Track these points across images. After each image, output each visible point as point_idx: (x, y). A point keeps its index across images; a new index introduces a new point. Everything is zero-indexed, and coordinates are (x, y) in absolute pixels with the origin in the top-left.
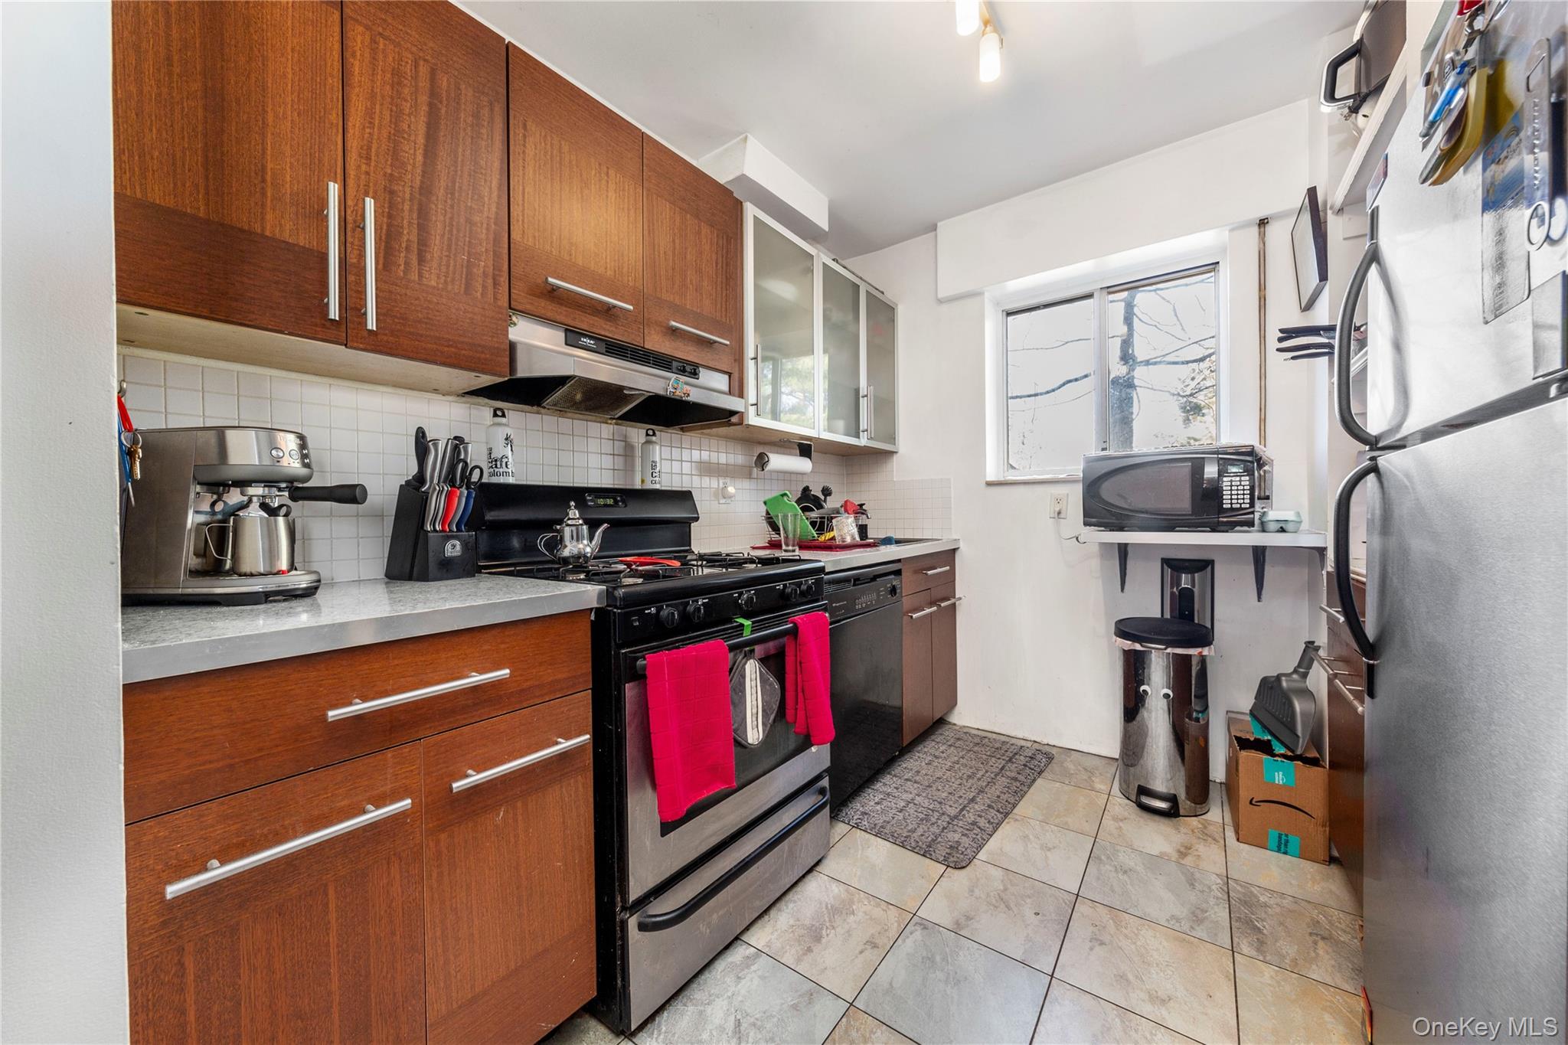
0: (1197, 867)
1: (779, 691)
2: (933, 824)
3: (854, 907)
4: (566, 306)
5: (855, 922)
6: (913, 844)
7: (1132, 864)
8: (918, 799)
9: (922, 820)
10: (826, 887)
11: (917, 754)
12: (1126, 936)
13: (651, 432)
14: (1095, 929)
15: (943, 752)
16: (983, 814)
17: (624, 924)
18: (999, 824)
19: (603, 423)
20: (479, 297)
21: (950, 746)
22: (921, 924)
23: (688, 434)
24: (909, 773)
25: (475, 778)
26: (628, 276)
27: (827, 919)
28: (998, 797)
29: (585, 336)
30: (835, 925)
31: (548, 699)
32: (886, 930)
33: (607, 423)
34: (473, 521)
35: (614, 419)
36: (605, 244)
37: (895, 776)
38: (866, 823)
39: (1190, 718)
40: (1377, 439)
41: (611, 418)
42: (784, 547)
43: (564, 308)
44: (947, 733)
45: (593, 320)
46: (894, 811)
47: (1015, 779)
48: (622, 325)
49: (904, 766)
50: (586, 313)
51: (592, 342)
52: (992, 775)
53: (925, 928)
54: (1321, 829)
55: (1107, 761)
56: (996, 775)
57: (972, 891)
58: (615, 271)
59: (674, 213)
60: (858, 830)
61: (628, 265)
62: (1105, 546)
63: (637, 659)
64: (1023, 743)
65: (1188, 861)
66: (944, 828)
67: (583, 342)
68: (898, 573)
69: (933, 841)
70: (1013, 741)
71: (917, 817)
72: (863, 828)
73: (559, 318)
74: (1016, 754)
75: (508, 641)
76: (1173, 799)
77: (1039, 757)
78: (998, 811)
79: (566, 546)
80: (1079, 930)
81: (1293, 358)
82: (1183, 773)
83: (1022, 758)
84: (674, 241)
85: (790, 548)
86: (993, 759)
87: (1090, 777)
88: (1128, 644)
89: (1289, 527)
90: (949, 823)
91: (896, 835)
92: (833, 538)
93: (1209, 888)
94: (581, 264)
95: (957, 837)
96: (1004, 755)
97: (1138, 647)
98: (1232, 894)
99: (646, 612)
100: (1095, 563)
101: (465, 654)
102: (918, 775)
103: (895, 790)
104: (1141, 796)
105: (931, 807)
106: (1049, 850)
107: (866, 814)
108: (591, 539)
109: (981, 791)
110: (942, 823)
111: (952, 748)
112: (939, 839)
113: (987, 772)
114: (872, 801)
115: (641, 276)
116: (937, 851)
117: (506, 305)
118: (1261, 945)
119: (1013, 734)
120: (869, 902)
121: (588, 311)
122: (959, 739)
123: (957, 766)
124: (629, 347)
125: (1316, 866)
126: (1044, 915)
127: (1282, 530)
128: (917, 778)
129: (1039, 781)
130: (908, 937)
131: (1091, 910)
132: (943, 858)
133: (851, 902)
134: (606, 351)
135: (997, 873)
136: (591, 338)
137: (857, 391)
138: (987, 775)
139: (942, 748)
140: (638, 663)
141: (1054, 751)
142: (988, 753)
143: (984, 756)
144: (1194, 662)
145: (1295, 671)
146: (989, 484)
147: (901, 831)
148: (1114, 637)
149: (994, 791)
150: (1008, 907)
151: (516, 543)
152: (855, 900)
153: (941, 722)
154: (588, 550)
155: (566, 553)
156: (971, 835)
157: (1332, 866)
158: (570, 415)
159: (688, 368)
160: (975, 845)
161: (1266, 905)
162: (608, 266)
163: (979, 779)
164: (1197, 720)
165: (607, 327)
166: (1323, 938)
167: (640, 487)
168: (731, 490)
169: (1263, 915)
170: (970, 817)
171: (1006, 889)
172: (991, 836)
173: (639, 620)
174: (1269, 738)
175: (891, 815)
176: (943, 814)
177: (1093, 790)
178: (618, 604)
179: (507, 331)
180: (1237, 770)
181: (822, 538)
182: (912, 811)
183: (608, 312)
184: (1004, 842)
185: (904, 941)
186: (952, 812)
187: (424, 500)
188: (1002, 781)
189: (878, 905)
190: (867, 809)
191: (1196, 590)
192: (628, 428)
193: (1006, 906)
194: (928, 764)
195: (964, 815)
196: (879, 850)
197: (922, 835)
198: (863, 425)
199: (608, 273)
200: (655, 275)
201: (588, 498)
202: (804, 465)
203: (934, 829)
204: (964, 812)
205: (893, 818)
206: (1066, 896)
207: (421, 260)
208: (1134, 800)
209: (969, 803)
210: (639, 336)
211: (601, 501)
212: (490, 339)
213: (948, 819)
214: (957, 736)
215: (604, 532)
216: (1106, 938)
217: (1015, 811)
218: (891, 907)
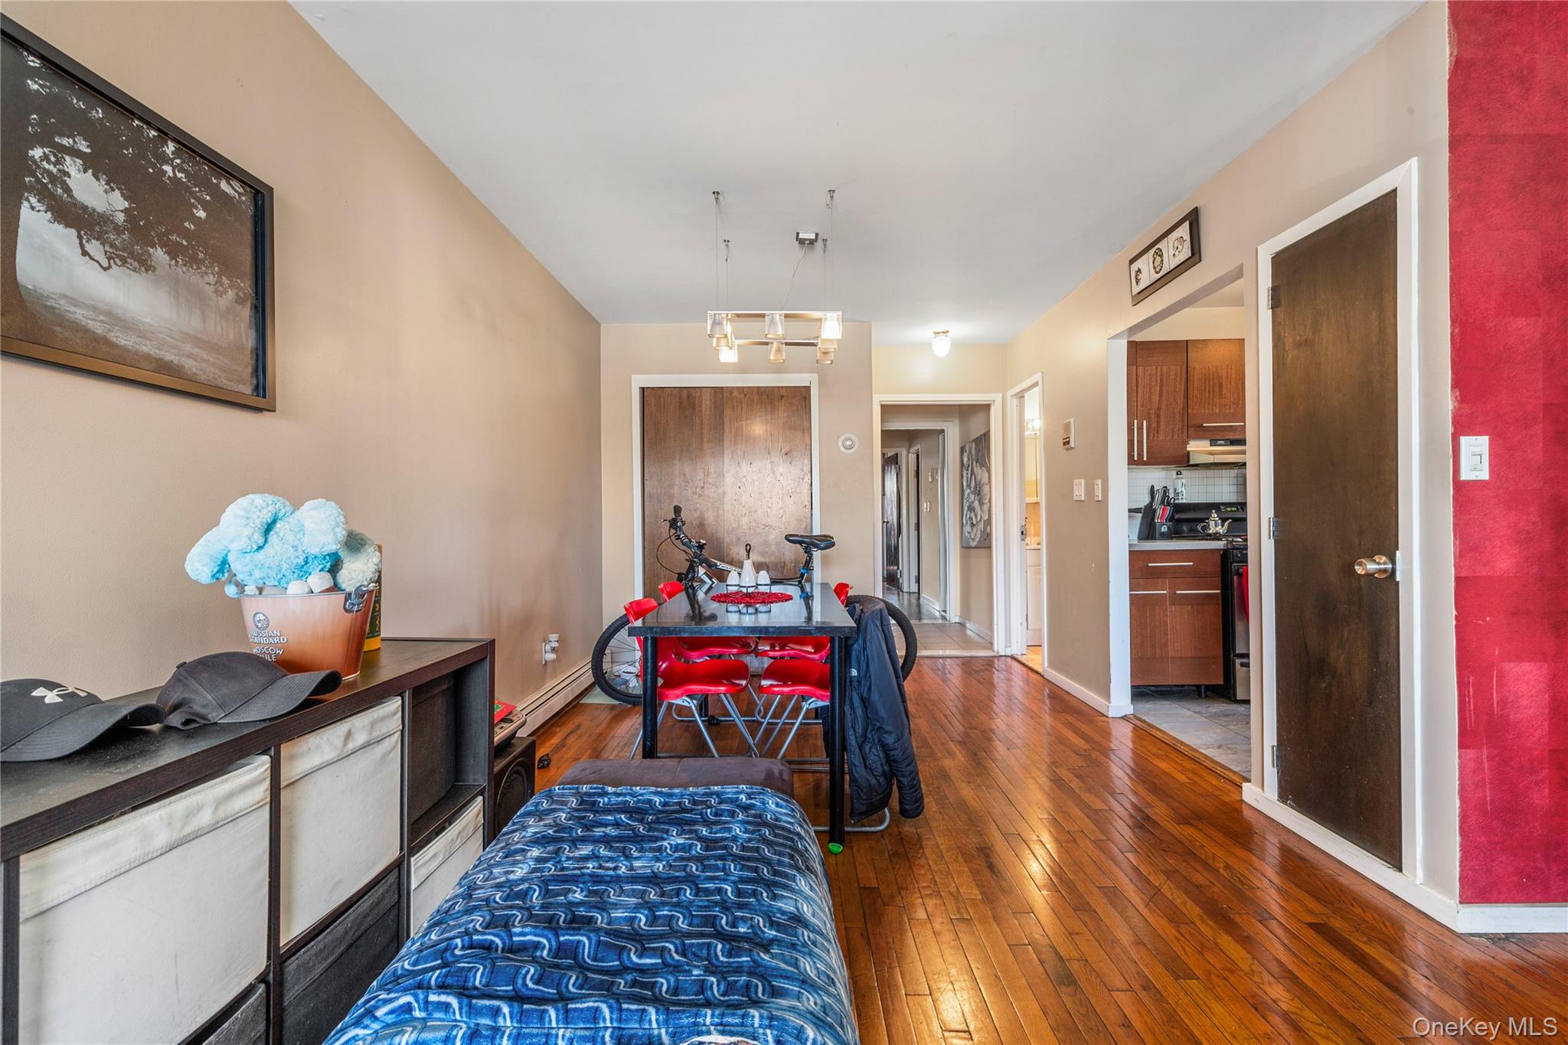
17: (1234, 662)
34: (1171, 519)
79: (1211, 528)
108: (1222, 526)
117: (1186, 438)
151: (1185, 528)
154: (1221, 531)
155: (1211, 532)
179: (1186, 447)
187: (1154, 511)
201: (1222, 507)
207: (1158, 432)
211: (1229, 509)
215: (1229, 524)
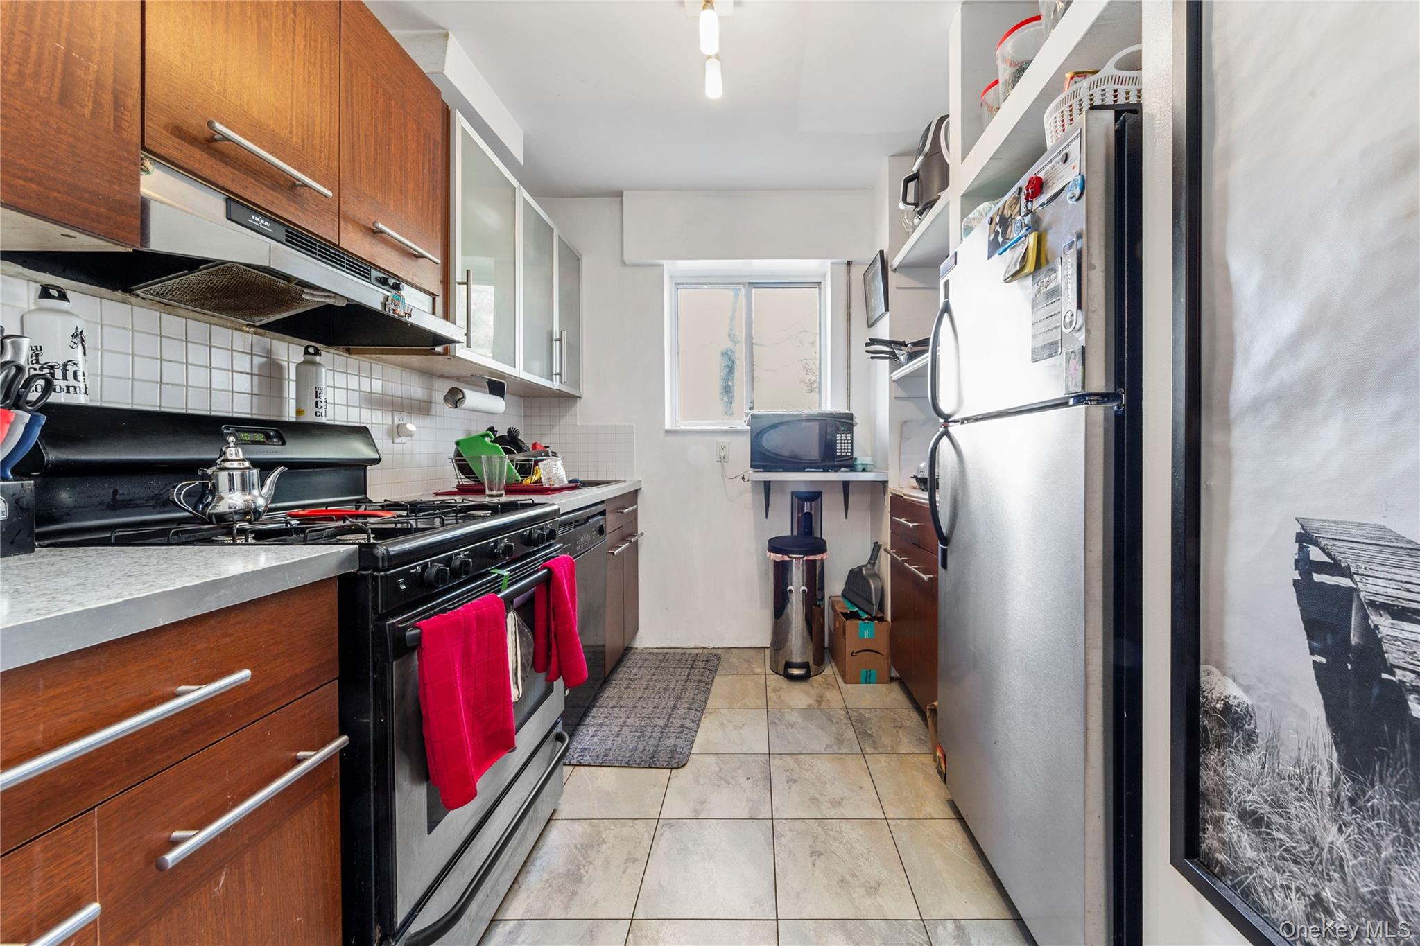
0: (829, 708)
1: (532, 641)
2: (650, 737)
3: (603, 836)
4: (234, 168)
5: (609, 848)
6: (638, 761)
7: (794, 719)
8: (629, 721)
9: (639, 737)
10: (568, 830)
11: (614, 682)
12: (807, 770)
13: (311, 350)
14: (788, 773)
15: (636, 675)
16: (687, 716)
18: (700, 721)
19: (236, 329)
20: (88, 116)
21: (640, 667)
22: (667, 825)
23: (355, 357)
24: (612, 700)
25: (194, 840)
26: (320, 152)
27: (581, 858)
28: (693, 699)
29: (258, 214)
30: (591, 860)
31: (285, 703)
32: (639, 843)
33: (242, 331)
35: (254, 326)
36: (290, 102)
37: (600, 707)
38: (588, 758)
39: (815, 605)
40: (949, 416)
41: (248, 325)
42: (488, 492)
43: (231, 169)
44: (634, 657)
45: (272, 195)
46: (611, 738)
47: (701, 681)
48: (311, 212)
49: (606, 695)
50: (262, 183)
51: (266, 223)
52: (683, 683)
53: (672, 826)
54: (886, 661)
55: (757, 650)
56: (685, 682)
57: (698, 781)
58: (303, 140)
59: (377, 92)
60: (582, 768)
61: (321, 137)
62: (755, 483)
63: (405, 629)
64: (696, 651)
65: (824, 706)
66: (660, 738)
67: (254, 220)
68: (603, 513)
69: (655, 751)
70: (688, 651)
71: (634, 736)
72: (586, 763)
73: (221, 181)
74: (695, 661)
75: (231, 631)
76: (805, 665)
77: (712, 659)
78: (696, 710)
79: (221, 498)
80: (779, 779)
81: (872, 358)
82: (811, 647)
83: (700, 663)
84: (376, 126)
85: (495, 493)
86: (679, 670)
87: (750, 666)
88: (778, 557)
89: (868, 468)
90: (662, 732)
91: (620, 758)
92: (539, 481)
93: (840, 718)
94: (255, 115)
95: (672, 741)
96: (685, 664)
97: (786, 558)
98: (852, 718)
99: (412, 571)
100: (748, 497)
101: (169, 661)
102: (621, 700)
103: (606, 720)
104: (785, 670)
105: (643, 724)
106: (741, 728)
107: (586, 749)
108: (261, 487)
109: (678, 698)
110: (657, 734)
111: (643, 669)
112: (659, 748)
113: (677, 681)
114: (588, 737)
115: (336, 156)
116: (660, 759)
117: (137, 140)
118: (874, 745)
119: (685, 646)
120: (615, 826)
121: (266, 182)
122: (646, 660)
123: (652, 683)
124: (317, 241)
125: (885, 686)
126: (753, 778)
127: (864, 470)
128: (622, 703)
129: (717, 678)
130: (660, 840)
131: (781, 761)
132: (666, 763)
133: (599, 833)
134: (287, 241)
135: (711, 760)
136: (265, 217)
137: (551, 333)
138: (679, 683)
139: (634, 671)
140: (407, 634)
141: (720, 652)
142: (674, 666)
143: (671, 669)
144: (818, 564)
145: (869, 562)
146: (667, 432)
147: (624, 753)
148: (768, 553)
149: (688, 696)
150: (728, 782)
152: (602, 829)
153: (628, 649)
154: (261, 502)
155: (222, 508)
156: (683, 736)
157: (892, 683)
158: (181, 312)
159: (392, 281)
160: (688, 743)
161: (870, 719)
162: (294, 131)
163: (673, 689)
164: (819, 606)
165: (292, 209)
166: (900, 728)
167: (294, 420)
168: (411, 427)
169: (870, 726)
170: (678, 722)
171: (721, 769)
172: (697, 731)
173: (404, 583)
174: (857, 609)
175: (610, 742)
176: (655, 726)
177: (755, 674)
178: (380, 565)
179: (138, 180)
180: (844, 635)
181: (528, 481)
182: (627, 733)
183: (292, 187)
184: (709, 734)
185: (658, 844)
186: (662, 722)
188: (691, 685)
189: (625, 825)
190: (585, 745)
191: (813, 512)
192: (274, 341)
193: (726, 782)
194: (627, 688)
195: (672, 722)
196: (607, 777)
197: (644, 750)
198: (556, 369)
199: (294, 140)
200: (354, 161)
201: (226, 431)
202: (497, 404)
203: (652, 742)
204: (671, 719)
205: (613, 744)
206: (763, 758)
208: (782, 673)
209: (672, 711)
210: (333, 230)
211: (246, 437)
212: (106, 184)
213: (660, 730)
214: (643, 658)
215: (276, 479)
216: (795, 777)
217: (707, 706)
218: (636, 821)
